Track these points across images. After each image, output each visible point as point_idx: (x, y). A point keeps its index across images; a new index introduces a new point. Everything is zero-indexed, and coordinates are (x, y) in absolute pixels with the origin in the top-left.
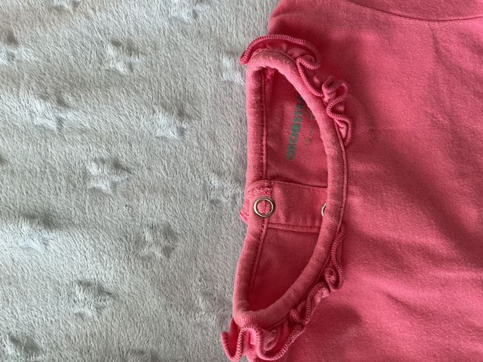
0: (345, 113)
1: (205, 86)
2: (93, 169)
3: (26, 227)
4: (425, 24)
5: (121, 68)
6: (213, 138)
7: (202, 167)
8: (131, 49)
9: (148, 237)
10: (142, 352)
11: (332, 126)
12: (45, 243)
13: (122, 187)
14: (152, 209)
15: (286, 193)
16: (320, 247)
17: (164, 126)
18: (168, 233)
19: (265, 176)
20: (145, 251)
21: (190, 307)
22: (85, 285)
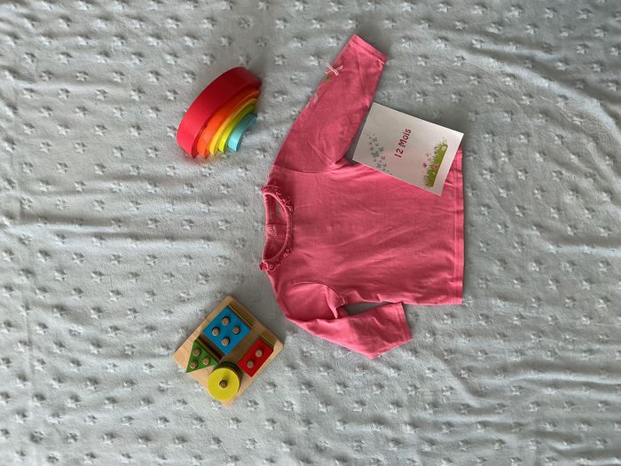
0: (290, 205)
1: (251, 196)
2: (220, 223)
3: (202, 241)
4: (313, 174)
5: (225, 192)
6: (254, 211)
7: (252, 220)
8: (228, 186)
9: (238, 242)
10: (239, 275)
11: (287, 209)
12: (208, 245)
13: (229, 228)
14: (238, 234)
15: (277, 228)
16: (285, 243)
17: (240, 209)
18: (243, 240)
19: (271, 223)
20: (237, 246)
21: (252, 261)
22: (221, 257)
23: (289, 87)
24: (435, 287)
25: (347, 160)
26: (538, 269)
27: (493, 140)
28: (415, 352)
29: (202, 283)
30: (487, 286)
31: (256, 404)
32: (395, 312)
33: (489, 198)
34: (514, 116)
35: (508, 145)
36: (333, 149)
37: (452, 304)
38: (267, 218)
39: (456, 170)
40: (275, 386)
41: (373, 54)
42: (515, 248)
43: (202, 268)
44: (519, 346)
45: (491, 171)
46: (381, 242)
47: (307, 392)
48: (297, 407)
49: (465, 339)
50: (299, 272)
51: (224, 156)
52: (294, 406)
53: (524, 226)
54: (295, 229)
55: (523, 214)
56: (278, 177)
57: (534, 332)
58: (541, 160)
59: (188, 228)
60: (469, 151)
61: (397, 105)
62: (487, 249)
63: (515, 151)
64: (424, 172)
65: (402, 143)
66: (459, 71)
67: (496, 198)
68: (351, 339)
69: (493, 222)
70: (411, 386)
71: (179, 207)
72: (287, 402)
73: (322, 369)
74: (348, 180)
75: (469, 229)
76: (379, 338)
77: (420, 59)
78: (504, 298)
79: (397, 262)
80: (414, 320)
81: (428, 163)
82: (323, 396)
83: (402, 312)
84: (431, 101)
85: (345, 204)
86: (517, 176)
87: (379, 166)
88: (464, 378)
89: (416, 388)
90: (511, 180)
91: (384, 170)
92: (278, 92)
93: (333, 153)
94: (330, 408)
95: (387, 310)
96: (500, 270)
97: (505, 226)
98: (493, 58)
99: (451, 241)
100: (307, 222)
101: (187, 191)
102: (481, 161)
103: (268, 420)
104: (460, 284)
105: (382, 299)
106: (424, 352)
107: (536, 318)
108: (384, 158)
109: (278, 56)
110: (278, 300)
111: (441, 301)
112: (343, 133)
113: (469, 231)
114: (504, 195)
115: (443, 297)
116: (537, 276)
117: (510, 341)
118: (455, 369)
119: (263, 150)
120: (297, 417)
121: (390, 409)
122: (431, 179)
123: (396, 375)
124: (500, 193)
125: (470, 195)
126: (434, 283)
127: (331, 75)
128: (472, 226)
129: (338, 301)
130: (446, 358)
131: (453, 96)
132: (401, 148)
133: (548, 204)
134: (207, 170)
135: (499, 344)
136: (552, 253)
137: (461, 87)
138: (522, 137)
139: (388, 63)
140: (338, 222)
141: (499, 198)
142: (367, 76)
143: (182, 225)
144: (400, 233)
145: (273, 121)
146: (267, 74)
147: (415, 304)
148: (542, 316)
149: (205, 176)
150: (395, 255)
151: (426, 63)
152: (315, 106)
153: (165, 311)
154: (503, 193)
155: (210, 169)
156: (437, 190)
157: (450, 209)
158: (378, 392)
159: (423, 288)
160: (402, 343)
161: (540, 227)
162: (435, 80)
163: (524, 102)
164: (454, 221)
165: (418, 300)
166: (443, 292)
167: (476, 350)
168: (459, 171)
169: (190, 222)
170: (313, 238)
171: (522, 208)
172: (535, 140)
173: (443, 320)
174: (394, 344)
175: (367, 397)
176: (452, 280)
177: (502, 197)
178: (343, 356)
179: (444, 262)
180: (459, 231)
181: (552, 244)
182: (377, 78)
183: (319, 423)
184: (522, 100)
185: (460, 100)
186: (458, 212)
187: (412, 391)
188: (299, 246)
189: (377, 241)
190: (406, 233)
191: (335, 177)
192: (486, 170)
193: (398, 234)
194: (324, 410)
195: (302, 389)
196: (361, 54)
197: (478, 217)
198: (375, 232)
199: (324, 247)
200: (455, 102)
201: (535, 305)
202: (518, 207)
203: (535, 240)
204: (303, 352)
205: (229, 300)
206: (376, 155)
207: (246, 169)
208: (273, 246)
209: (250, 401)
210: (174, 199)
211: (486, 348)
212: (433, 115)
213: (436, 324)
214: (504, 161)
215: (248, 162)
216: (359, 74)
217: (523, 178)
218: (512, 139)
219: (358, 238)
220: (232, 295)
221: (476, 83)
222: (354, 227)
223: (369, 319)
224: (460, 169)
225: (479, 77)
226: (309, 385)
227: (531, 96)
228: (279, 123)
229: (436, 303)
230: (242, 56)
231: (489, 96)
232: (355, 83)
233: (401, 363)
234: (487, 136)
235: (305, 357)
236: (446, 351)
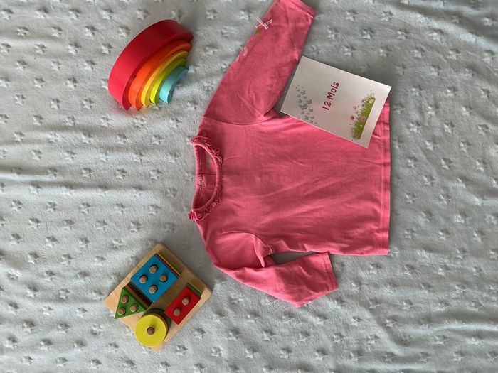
0: (220, 156)
1: (182, 146)
2: (152, 173)
3: (134, 191)
4: (242, 126)
5: (157, 143)
6: (185, 162)
7: (183, 171)
8: (159, 137)
9: (169, 191)
10: (169, 223)
11: (217, 159)
12: (140, 194)
13: (160, 178)
14: (169, 183)
15: (207, 178)
16: (214, 193)
17: (171, 159)
18: (174, 190)
19: (201, 173)
20: (168, 195)
21: (182, 210)
22: (152, 206)
23: (220, 40)
24: (361, 237)
25: (275, 112)
26: (463, 221)
27: (420, 94)
28: (341, 301)
29: (133, 231)
30: (413, 237)
31: (185, 349)
32: (321, 261)
33: (416, 151)
34: (441, 71)
35: (435, 99)
36: (262, 102)
37: (378, 255)
38: (197, 168)
39: (384, 123)
40: (202, 331)
41: (302, 8)
42: (440, 200)
43: (134, 215)
44: (443, 296)
45: (418, 124)
46: (308, 193)
47: (234, 339)
48: (224, 353)
49: (391, 289)
50: (227, 221)
51: (157, 108)
52: (222, 352)
53: (450, 179)
54: (224, 179)
55: (449, 167)
56: (208, 129)
57: (459, 283)
58: (467, 114)
59: (121, 177)
60: (396, 105)
61: (325, 58)
62: (413, 201)
63: (442, 104)
64: (352, 124)
65: (330, 96)
66: (388, 26)
67: (423, 151)
68: (278, 289)
69: (420, 174)
70: (336, 334)
71: (113, 157)
72: (215, 348)
73: (249, 316)
74: (276, 132)
75: (396, 181)
76: (305, 288)
77: (348, 14)
78: (429, 249)
79: (324, 213)
80: (340, 270)
81: (356, 116)
82: (250, 343)
83: (328, 262)
84: (359, 55)
85: (273, 155)
86: (443, 129)
87: (307, 118)
88: (389, 327)
89: (341, 336)
90: (437, 133)
91: (312, 122)
92: (209, 46)
93: (263, 106)
94: (257, 354)
95: (314, 260)
96: (426, 222)
97: (432, 179)
98: (420, 13)
99: (378, 193)
100: (237, 173)
101: (120, 142)
102: (408, 115)
103: (196, 365)
104: (386, 235)
105: (309, 249)
106: (350, 301)
107: (461, 269)
108: (311, 111)
109: (209, 11)
110: (207, 248)
111: (367, 252)
112: (272, 86)
113: (395, 182)
114: (431, 148)
115: (369, 248)
116: (462, 228)
117: (434, 291)
118: (379, 318)
119: (194, 102)
120: (224, 362)
121: (315, 356)
122: (358, 132)
123: (322, 323)
124: (426, 146)
125: (397, 147)
126: (361, 234)
127: (261, 29)
128: (399, 178)
129: (266, 249)
130: (371, 307)
131: (381, 51)
132: (329, 101)
133: (473, 157)
134: (139, 121)
135: (424, 294)
136: (477, 206)
137: (388, 41)
138: (449, 91)
139: (317, 18)
140: (266, 173)
141: (426, 151)
142: (296, 30)
143: (115, 175)
144: (328, 184)
145: (204, 74)
146: (199, 28)
147: (340, 254)
148: (466, 267)
149: (138, 127)
150: (322, 206)
151: (354, 18)
152: (245, 59)
153: (98, 257)
154: (430, 146)
155: (142, 120)
156: (364, 142)
157: (377, 161)
158: (304, 340)
159: (350, 238)
160: (327, 292)
161: (465, 179)
162: (363, 34)
163: (450, 57)
164: (381, 173)
165: (344, 250)
166: (370, 242)
167: (402, 300)
168: (387, 124)
169: (123, 171)
170: (242, 188)
171: (448, 161)
172: (461, 94)
173: (369, 270)
174: (321, 293)
175: (293, 344)
176: (378, 231)
177: (428, 150)
178: (270, 304)
179: (371, 213)
180: (385, 182)
181: (478, 197)
182: (306, 32)
183: (246, 369)
184: (449, 55)
185: (387, 54)
186: (385, 164)
187: (337, 339)
188: (228, 196)
189: (305, 192)
190: (333, 185)
191: (264, 129)
192: (412, 123)
193: (325, 185)
194: (251, 357)
195: (229, 336)
196: (291, 9)
197: (405, 169)
198: (302, 182)
199: (252, 197)
200: (383, 57)
201: (460, 257)
202: (445, 160)
203: (461, 192)
204: (230, 299)
205: (158, 248)
206: (304, 107)
207: (177, 121)
208: (202, 195)
209: (179, 346)
210: (107, 149)
211: (411, 298)
212: (360, 69)
213: (362, 274)
214: (431, 115)
215: (179, 114)
216: (288, 27)
217: (449, 131)
218: (439, 93)
219: (285, 189)
220: (163, 243)
221: (404, 38)
222: (282, 178)
223: (296, 268)
224: (387, 121)
225: (406, 32)
226: (236, 332)
227: (457, 51)
228: (210, 75)
229: (362, 253)
230: (174, 11)
231: (416, 51)
232: (285, 37)
233: (327, 312)
234: (414, 89)
235: (233, 304)
236: (371, 300)
